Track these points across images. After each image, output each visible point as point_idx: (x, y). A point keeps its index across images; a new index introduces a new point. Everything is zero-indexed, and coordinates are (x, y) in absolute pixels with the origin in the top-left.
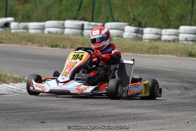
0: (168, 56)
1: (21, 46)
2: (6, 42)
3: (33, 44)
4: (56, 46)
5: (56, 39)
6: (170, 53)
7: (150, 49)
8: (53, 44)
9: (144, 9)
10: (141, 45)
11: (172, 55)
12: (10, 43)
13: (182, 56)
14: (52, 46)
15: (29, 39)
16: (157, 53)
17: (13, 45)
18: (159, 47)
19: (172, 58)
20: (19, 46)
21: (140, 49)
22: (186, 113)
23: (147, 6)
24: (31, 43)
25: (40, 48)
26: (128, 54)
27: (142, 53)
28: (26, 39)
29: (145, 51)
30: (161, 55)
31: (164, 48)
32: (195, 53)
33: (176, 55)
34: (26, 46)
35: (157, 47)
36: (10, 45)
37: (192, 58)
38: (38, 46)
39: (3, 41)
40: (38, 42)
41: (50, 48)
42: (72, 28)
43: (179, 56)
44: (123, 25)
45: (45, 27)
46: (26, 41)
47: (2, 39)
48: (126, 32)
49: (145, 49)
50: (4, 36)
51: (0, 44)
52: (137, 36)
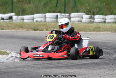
0: (106, 32)
1: (15, 31)
2: (6, 28)
3: (23, 29)
4: (37, 30)
5: (37, 25)
6: (107, 30)
7: (95, 28)
8: (35, 28)
10: (90, 26)
11: (109, 31)
12: (9, 29)
15: (20, 26)
16: (99, 31)
17: (10, 30)
18: (101, 27)
19: (108, 34)
20: (14, 31)
21: (89, 29)
24: (21, 29)
27: (90, 32)
28: (19, 26)
29: (92, 30)
30: (102, 32)
31: (104, 27)
33: (112, 31)
34: (18, 31)
35: (100, 27)
38: (26, 30)
39: (5, 28)
40: (26, 28)
41: (33, 31)
43: (114, 32)
44: (82, 14)
45: (34, 18)
46: (18, 27)
47: (4, 27)
48: (84, 18)
49: (92, 29)
50: (5, 25)
51: (3, 30)
52: (91, 21)
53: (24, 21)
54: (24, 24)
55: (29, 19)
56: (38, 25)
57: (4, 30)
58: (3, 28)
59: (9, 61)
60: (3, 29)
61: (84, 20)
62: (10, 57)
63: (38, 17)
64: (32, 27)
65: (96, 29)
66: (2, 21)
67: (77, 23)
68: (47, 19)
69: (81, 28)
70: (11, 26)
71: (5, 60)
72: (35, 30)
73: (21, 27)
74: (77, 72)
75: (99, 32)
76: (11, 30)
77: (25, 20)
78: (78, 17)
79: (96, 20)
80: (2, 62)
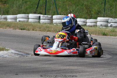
3: (10, 28)
4: (24, 29)
5: (23, 25)
9: (76, 7)
11: (93, 34)
13: (99, 35)
14: (22, 29)
15: (7, 25)
22: (102, 69)
23: (78, 6)
24: (8, 27)
32: (106, 33)
37: (105, 37)
38: (13, 29)
40: (13, 27)
41: (20, 30)
42: (33, 19)
43: (97, 35)
59: (11, 56)
64: (19, 26)
72: (22, 30)
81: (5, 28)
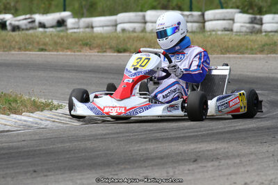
1: (73, 53)
2: (51, 48)
3: (90, 49)
4: (125, 51)
5: (124, 40)
7: (264, 46)
8: (120, 47)
10: (251, 41)
12: (57, 50)
14: (119, 51)
15: (84, 42)
16: (275, 52)
17: (61, 53)
20: (69, 53)
21: (249, 47)
24: (87, 48)
25: (100, 54)
26: (231, 56)
27: (252, 54)
28: (81, 42)
29: (256, 49)
34: (79, 53)
35: (275, 42)
36: (55, 53)
38: (98, 52)
39: (47, 48)
40: (99, 46)
41: (115, 54)
44: (232, 13)
45: (118, 22)
46: (80, 45)
47: (45, 44)
48: (237, 22)
49: (256, 46)
50: (47, 40)
51: (42, 53)
52: (254, 27)
53: (93, 31)
54: (94, 37)
55: (103, 26)
56: (126, 40)
57: (46, 53)
58: (44, 47)
59: (60, 125)
60: (42, 50)
61: (236, 27)
62: (61, 116)
63: (126, 20)
64: (114, 43)
65: (266, 48)
66: (41, 29)
67: (220, 33)
68: (147, 24)
69: (230, 46)
70: (62, 41)
71: (48, 122)
73: (86, 44)
74: (221, 149)
75: (275, 55)
76: (62, 51)
77: (96, 27)
78: (224, 20)
79: (266, 27)
80: (42, 126)
81: (78, 51)
